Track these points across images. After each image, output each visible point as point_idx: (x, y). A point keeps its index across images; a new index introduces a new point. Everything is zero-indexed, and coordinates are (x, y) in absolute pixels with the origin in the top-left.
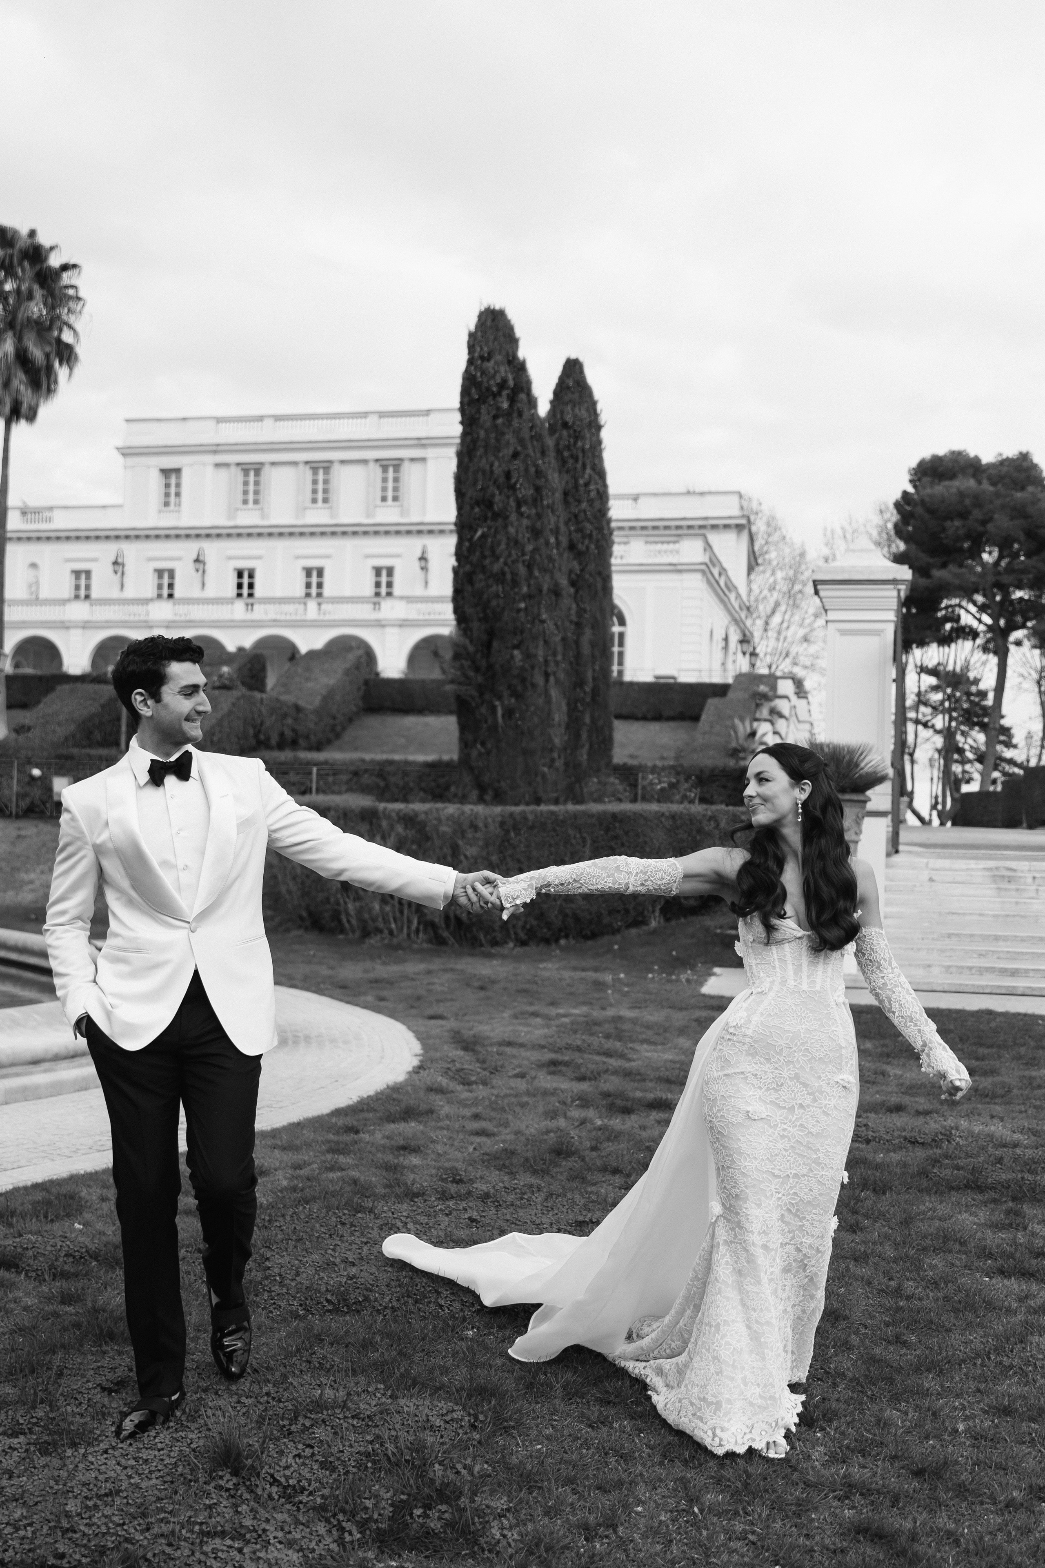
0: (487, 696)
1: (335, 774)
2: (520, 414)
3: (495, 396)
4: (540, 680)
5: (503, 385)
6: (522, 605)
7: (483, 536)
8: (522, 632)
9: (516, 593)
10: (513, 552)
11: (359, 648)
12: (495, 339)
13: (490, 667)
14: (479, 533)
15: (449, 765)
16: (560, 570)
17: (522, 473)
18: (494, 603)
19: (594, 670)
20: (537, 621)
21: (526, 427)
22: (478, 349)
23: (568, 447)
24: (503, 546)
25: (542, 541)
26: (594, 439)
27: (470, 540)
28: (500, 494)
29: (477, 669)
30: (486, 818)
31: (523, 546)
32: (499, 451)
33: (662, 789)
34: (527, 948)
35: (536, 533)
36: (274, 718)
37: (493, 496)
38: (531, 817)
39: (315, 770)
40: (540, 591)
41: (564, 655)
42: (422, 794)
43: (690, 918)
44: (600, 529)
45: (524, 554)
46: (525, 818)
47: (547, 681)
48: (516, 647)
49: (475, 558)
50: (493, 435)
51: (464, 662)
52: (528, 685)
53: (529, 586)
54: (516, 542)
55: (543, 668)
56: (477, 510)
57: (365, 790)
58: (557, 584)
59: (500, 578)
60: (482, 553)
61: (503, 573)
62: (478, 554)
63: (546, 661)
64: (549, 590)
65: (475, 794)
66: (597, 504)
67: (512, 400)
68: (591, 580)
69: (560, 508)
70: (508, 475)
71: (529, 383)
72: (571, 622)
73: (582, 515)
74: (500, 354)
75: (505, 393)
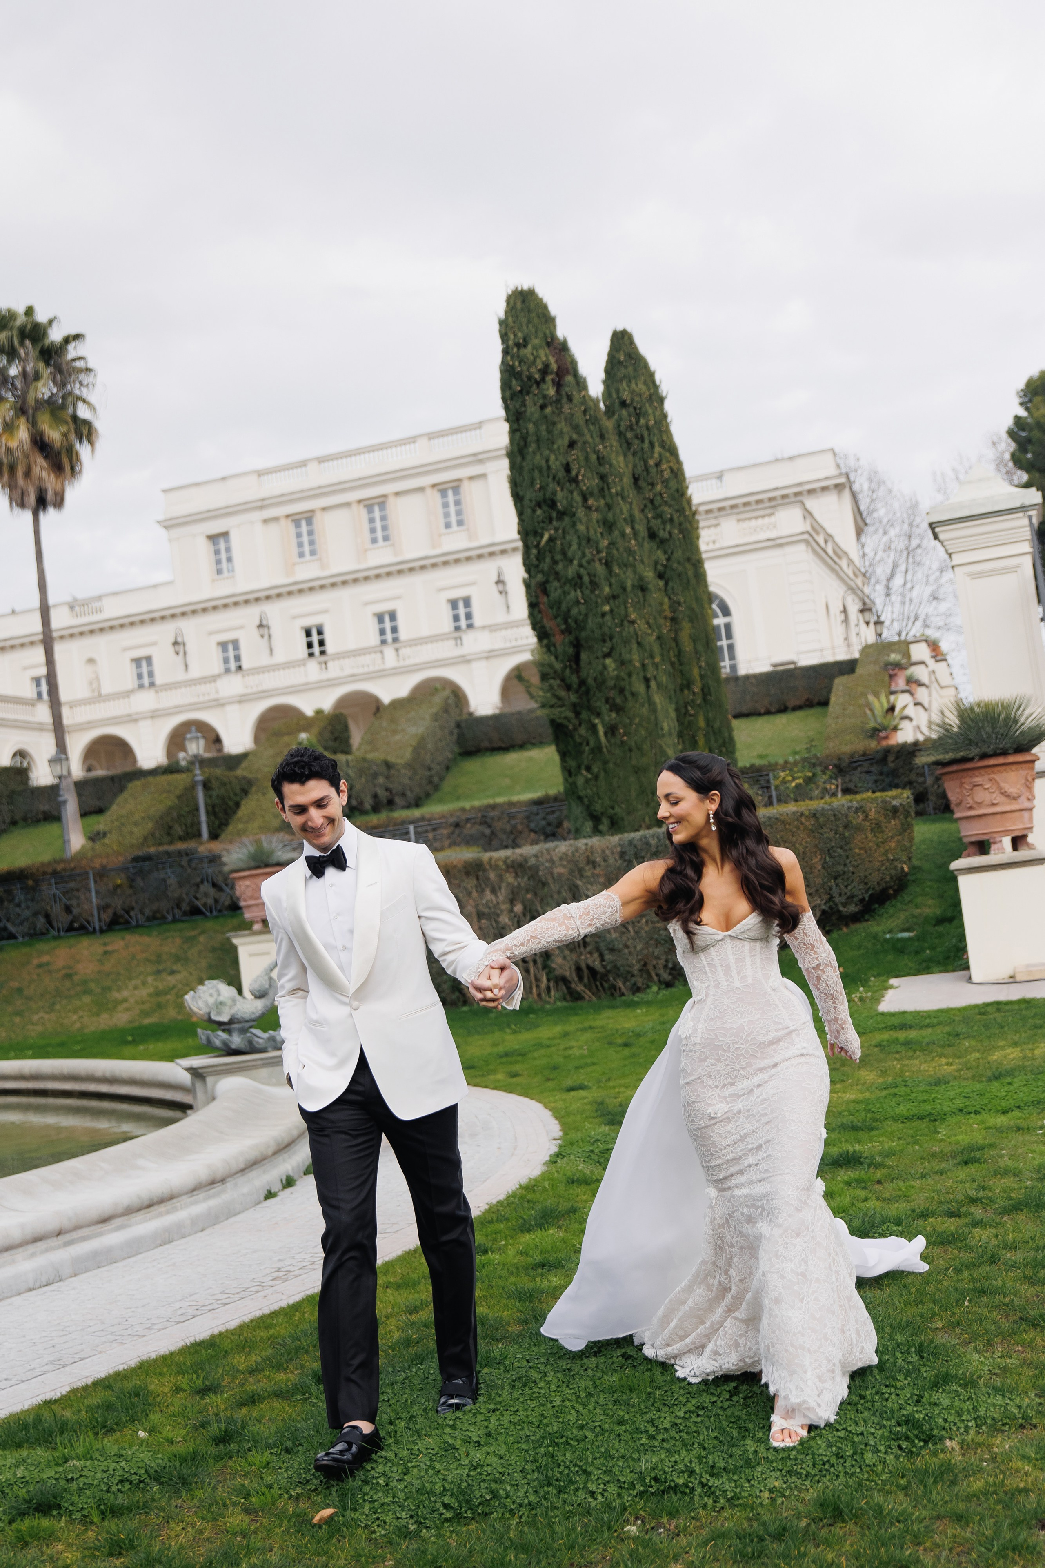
0: (584, 715)
1: (434, 830)
2: (570, 399)
3: (538, 383)
4: (640, 687)
5: (545, 370)
6: (607, 608)
7: (551, 539)
8: (611, 638)
9: (597, 596)
10: (587, 551)
11: (444, 689)
12: (529, 321)
13: (582, 683)
14: (546, 537)
15: (556, 799)
16: (642, 562)
17: (582, 463)
18: (574, 611)
19: (700, 667)
20: (626, 623)
21: (578, 411)
22: (512, 336)
23: (631, 428)
24: (574, 547)
25: (616, 533)
26: (658, 413)
27: (537, 546)
28: (562, 490)
29: (568, 688)
30: (603, 851)
31: (597, 543)
32: (553, 443)
33: (798, 786)
34: (674, 990)
35: (609, 526)
36: (363, 779)
37: (554, 493)
38: (653, 842)
39: (411, 828)
40: (624, 589)
41: (662, 655)
42: (532, 835)
43: (853, 927)
44: (681, 511)
45: (598, 552)
46: (647, 844)
47: (648, 687)
48: (608, 655)
49: (546, 565)
50: (543, 427)
51: (552, 681)
52: (628, 694)
53: (611, 585)
54: (589, 540)
55: (642, 674)
56: (539, 512)
57: (469, 841)
58: (641, 578)
59: (577, 582)
60: (552, 558)
61: (580, 577)
62: (548, 560)
63: (643, 665)
64: (633, 586)
65: (588, 825)
66: (673, 484)
67: (558, 385)
68: (680, 568)
69: (631, 494)
70: (567, 468)
71: (574, 363)
72: (665, 618)
73: (659, 498)
74: (536, 337)
75: (549, 378)
